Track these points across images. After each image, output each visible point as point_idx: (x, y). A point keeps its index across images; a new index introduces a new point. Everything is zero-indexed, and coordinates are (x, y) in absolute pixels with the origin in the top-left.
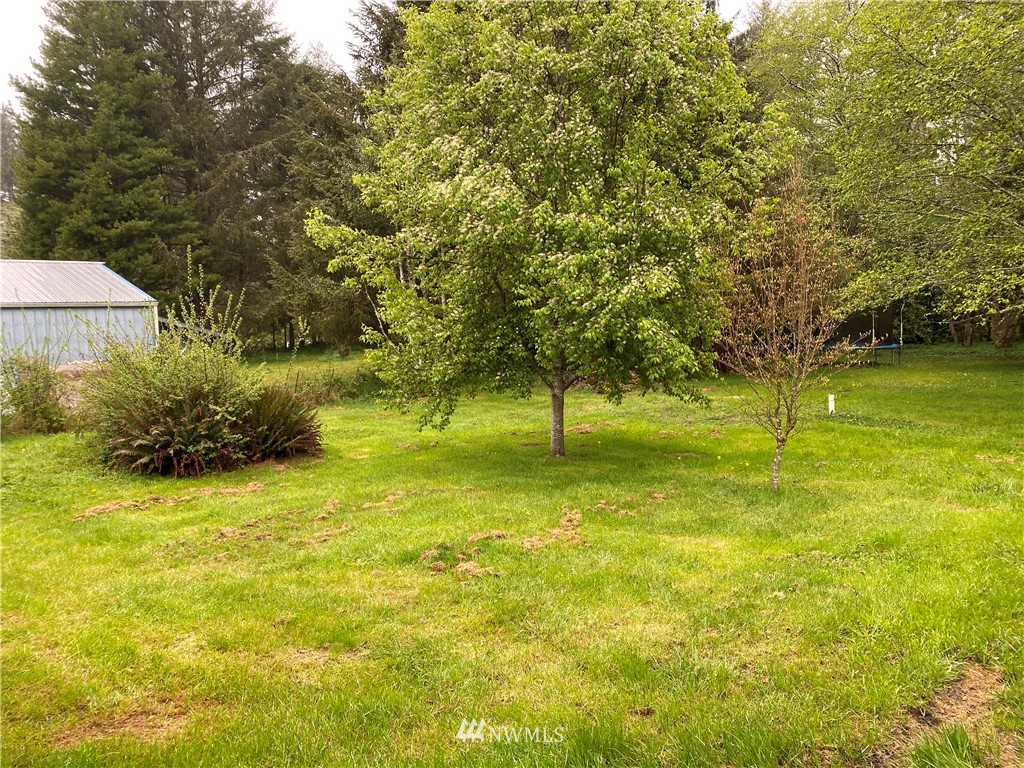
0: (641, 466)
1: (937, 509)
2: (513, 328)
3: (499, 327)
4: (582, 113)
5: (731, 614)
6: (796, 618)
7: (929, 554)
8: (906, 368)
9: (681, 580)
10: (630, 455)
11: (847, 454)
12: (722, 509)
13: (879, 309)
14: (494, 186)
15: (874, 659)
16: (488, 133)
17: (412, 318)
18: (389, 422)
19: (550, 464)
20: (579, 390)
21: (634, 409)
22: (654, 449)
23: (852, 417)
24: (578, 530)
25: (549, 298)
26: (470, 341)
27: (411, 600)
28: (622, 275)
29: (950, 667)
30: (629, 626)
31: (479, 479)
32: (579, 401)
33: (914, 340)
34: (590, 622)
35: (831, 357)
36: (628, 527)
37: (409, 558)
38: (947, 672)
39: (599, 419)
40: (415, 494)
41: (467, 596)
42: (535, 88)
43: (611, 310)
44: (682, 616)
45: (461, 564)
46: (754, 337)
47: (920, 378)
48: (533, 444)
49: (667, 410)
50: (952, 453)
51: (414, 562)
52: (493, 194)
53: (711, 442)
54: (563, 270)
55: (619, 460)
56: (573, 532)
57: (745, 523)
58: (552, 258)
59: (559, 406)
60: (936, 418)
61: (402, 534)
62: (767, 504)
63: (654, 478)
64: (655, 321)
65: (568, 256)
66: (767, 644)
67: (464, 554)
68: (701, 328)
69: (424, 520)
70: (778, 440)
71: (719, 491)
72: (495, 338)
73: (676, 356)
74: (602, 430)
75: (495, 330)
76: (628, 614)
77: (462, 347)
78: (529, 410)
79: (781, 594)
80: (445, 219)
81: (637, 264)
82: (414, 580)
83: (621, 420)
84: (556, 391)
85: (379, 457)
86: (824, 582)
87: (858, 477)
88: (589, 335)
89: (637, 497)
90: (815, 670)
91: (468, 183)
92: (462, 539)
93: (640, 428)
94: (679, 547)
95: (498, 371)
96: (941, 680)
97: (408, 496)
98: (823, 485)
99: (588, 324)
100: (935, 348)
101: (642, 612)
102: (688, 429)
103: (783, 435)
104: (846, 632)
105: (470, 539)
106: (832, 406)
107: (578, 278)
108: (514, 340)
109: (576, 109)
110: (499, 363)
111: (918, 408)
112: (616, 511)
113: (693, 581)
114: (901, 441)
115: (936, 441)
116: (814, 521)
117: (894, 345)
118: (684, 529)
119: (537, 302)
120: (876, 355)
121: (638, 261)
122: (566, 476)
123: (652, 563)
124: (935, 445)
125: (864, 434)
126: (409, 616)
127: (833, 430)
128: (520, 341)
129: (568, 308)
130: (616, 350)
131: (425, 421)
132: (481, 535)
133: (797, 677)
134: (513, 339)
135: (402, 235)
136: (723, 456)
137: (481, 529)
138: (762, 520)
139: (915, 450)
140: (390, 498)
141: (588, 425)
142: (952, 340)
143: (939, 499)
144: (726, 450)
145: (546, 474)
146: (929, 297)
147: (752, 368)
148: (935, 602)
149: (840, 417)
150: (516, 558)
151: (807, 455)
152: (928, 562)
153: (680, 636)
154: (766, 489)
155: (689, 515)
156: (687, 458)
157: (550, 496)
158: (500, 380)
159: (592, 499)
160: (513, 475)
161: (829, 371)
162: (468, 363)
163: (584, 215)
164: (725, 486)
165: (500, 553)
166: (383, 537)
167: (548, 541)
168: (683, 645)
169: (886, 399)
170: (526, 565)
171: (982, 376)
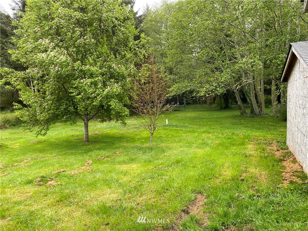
0: (113, 144)
1: (192, 150)
2: (70, 102)
5: (135, 188)
6: (154, 187)
7: (190, 164)
8: (186, 111)
9: (122, 179)
10: (110, 140)
11: (170, 136)
12: (135, 155)
13: (179, 95)
14: (61, 55)
15: (174, 197)
16: (58, 38)
17: (32, 99)
18: (28, 134)
19: (84, 145)
20: (95, 120)
21: (112, 126)
22: (118, 138)
23: (172, 125)
24: (91, 166)
25: (81, 92)
26: (54, 106)
27: (29, 197)
28: (105, 85)
29: (193, 196)
30: (105, 196)
31: (59, 152)
32: (95, 124)
33: (188, 104)
34: (92, 196)
35: (164, 109)
36: (107, 164)
37: (30, 182)
38: (192, 198)
39: (101, 129)
40: (35, 159)
41: (50, 193)
43: (101, 96)
44: (121, 190)
45: (49, 182)
46: (144, 104)
47: (190, 114)
48: (79, 139)
50: (196, 134)
51: (31, 183)
52: (61, 58)
53: (135, 135)
54: (86, 84)
55: (107, 142)
56: (89, 167)
57: (142, 159)
58: (82, 81)
59: (86, 126)
60: (193, 125)
61: (28, 174)
62: (148, 153)
63: (117, 147)
65: (87, 80)
66: (145, 196)
67: (50, 178)
69: (37, 168)
70: (151, 134)
71: (135, 150)
72: (63, 105)
74: (102, 133)
75: (64, 102)
76: (104, 192)
77: (52, 108)
78: (78, 128)
79: (150, 180)
80: (45, 66)
82: (31, 189)
83: (108, 130)
84: (86, 122)
85: (23, 147)
86: (162, 175)
87: (173, 143)
88: (94, 104)
89: (111, 154)
90: (158, 202)
91: (52, 54)
92: (50, 173)
93: (114, 132)
94: (122, 168)
95: (65, 115)
96: (191, 200)
97: (32, 160)
98: (164, 145)
99: (94, 100)
100: (194, 106)
101: (109, 191)
102: (128, 131)
103: (152, 132)
104: (167, 190)
105: (53, 173)
106: (167, 123)
107: (91, 87)
109: (88, 33)
110: (65, 113)
112: (104, 159)
113: (125, 179)
114: (184, 131)
115: (193, 131)
116: (161, 157)
117: (183, 105)
118: (124, 162)
119: (77, 93)
120: (179, 108)
121: (110, 81)
122: (89, 149)
123: (113, 175)
124: (192, 133)
125: (175, 130)
126: (27, 203)
127: (167, 129)
128: (72, 106)
129: (87, 95)
130: (104, 108)
131: (38, 134)
132: (57, 172)
133: (152, 205)
134: (70, 105)
135: (28, 71)
136: (137, 139)
137: (57, 169)
138: (147, 157)
139: (188, 134)
140: (25, 161)
141: (97, 132)
142: (198, 103)
143: (193, 148)
144: (138, 137)
145: (82, 149)
146: (191, 92)
147: (143, 113)
148: (190, 177)
149: (169, 125)
150: (68, 178)
151: (160, 137)
152: (189, 166)
153: (120, 197)
154: (148, 148)
155: (126, 158)
156: (127, 140)
157: (83, 156)
158: (65, 118)
159: (96, 156)
160: (71, 150)
161: (164, 113)
162: (54, 113)
163: (91, 67)
164: (137, 148)
165: (63, 177)
166: (20, 175)
167: (80, 171)
168: (120, 200)
169: (181, 120)
170: (72, 180)
171: (205, 113)
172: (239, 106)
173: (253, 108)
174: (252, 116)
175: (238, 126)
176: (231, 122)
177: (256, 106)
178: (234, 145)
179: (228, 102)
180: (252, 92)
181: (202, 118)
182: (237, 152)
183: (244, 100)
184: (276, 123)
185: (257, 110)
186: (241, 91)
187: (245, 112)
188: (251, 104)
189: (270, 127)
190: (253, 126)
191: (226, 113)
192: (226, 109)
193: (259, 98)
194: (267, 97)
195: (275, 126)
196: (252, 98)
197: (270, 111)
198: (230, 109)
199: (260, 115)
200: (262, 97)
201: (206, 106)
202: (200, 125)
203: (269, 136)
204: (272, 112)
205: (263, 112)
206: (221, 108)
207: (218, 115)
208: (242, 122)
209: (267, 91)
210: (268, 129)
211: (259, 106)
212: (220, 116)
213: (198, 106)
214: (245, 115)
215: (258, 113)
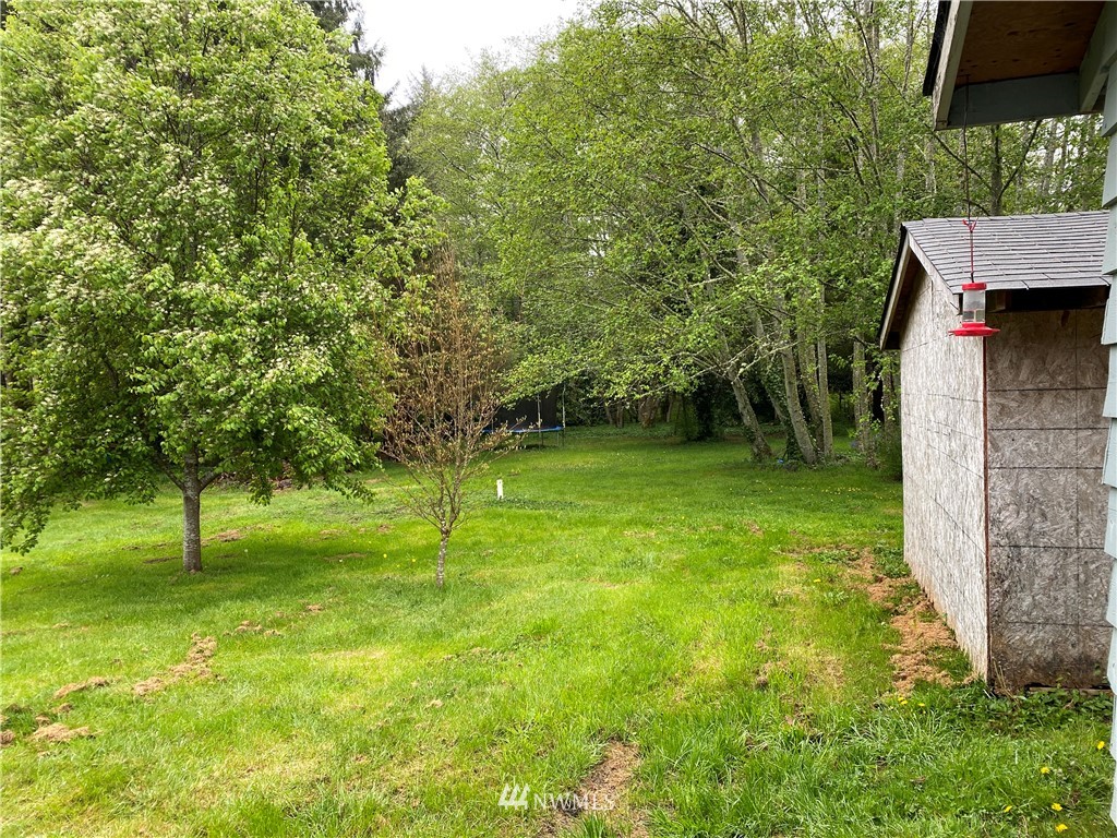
0: (297, 574)
1: (590, 589)
2: (129, 417)
3: (109, 414)
4: (212, 169)
5: (384, 732)
6: (452, 726)
7: (581, 636)
8: (569, 449)
9: (331, 703)
10: (284, 562)
11: (513, 540)
12: (383, 613)
13: (543, 393)
14: (93, 242)
15: (526, 757)
16: (87, 180)
19: (182, 583)
21: (293, 508)
22: (314, 554)
23: (519, 501)
24: (211, 661)
25: (175, 383)
26: (67, 436)
28: (266, 356)
29: (593, 751)
30: (266, 770)
31: (79, 612)
32: (226, 502)
33: (574, 423)
34: (217, 774)
35: (490, 442)
36: (274, 650)
38: (591, 757)
39: (249, 522)
41: (45, 772)
42: (151, 134)
43: (252, 396)
44: (329, 746)
45: (41, 728)
46: (416, 424)
47: (582, 459)
48: (161, 560)
49: (332, 506)
50: (605, 531)
52: (92, 253)
53: (378, 539)
54: (194, 349)
55: (273, 570)
56: (204, 665)
57: (406, 628)
58: (178, 336)
59: (193, 511)
60: (593, 497)
62: (431, 603)
63: (310, 587)
64: (308, 408)
65: (198, 334)
66: (421, 761)
67: (45, 715)
68: (364, 414)
70: (443, 532)
71: (382, 594)
72: (103, 430)
73: (334, 446)
74: (251, 534)
75: (104, 420)
76: (264, 756)
78: (160, 517)
79: (439, 702)
80: (26, 281)
81: (285, 344)
83: (277, 522)
84: (190, 493)
86: (484, 681)
87: (521, 563)
88: (228, 426)
89: (288, 612)
90: (468, 781)
91: (56, 237)
92: (46, 694)
93: (298, 530)
94: (331, 664)
95: (108, 471)
96: (586, 766)
98: (488, 574)
99: (226, 413)
100: (594, 430)
101: (283, 749)
102: (354, 527)
103: (447, 527)
104: (501, 733)
105: (56, 694)
106: (500, 492)
107: (212, 360)
108: (130, 433)
109: (205, 164)
110: (110, 460)
111: (579, 488)
112: (261, 631)
113: (345, 702)
114: (562, 522)
115: (592, 520)
116: (477, 616)
117: (558, 428)
118: (341, 642)
119: (161, 386)
120: (543, 438)
121: (286, 340)
122: (202, 596)
123: (299, 689)
124: (591, 525)
125: (529, 518)
127: (501, 516)
128: (140, 434)
129: (200, 393)
130: (264, 442)
132: (73, 687)
133: (448, 793)
134: (128, 430)
136: (390, 554)
137: (75, 678)
138: (426, 621)
139: (574, 531)
141: (235, 531)
142: (608, 422)
143: (593, 579)
144: (393, 546)
145: (176, 596)
146: (586, 381)
147: (413, 457)
148: (584, 685)
149: (509, 502)
150: (121, 710)
151: (475, 544)
152: (579, 645)
153: (325, 771)
154: (432, 586)
155: (347, 626)
156: (350, 559)
157: (178, 624)
158: (111, 483)
159: (232, 621)
160: (129, 601)
161: (490, 457)
162: (65, 465)
163: (216, 286)
164: (388, 588)
165: (99, 706)
167: (169, 681)
168: (327, 780)
169: (551, 481)
170: (135, 718)
171: (632, 456)
172: (748, 430)
173: (793, 437)
174: (792, 464)
175: (745, 501)
176: (720, 485)
177: (804, 429)
178: (732, 565)
179: (710, 418)
180: (790, 383)
181: (624, 475)
182: (742, 591)
183: (764, 410)
184: (872, 488)
185: (807, 444)
186: (753, 379)
187: (768, 451)
188: (788, 423)
189: (852, 503)
190: (796, 499)
191: (705, 454)
192: (703, 443)
193: (812, 403)
194: (840, 398)
195: (868, 497)
196: (789, 403)
197: (849, 447)
198: (718, 441)
199: (817, 462)
200: (824, 401)
201: (637, 430)
202: (617, 496)
203: (849, 534)
204: (856, 450)
205: (827, 452)
206: (689, 439)
207: (678, 461)
208: (757, 487)
209: (840, 381)
210: (844, 510)
211: (815, 432)
212: (682, 467)
213: (611, 430)
214: (767, 461)
215: (810, 455)
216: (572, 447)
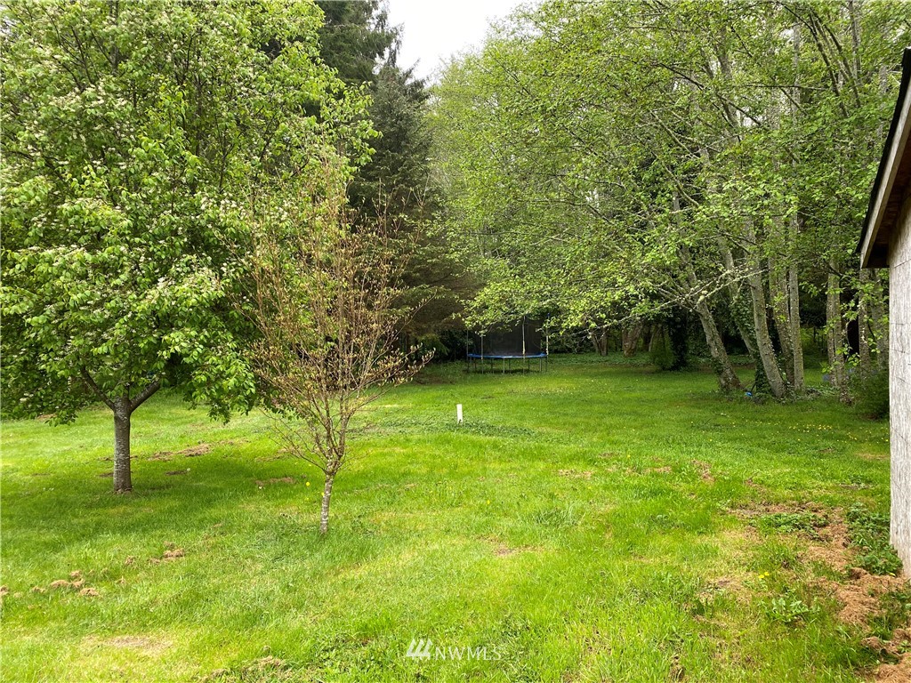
23: (478, 425)
33: (559, 351)
50: (541, 466)
60: (551, 425)
74: (217, 449)
83: (252, 437)
84: (120, 413)
106: (460, 416)
111: (540, 414)
112: (78, 589)
114: (505, 453)
115: (537, 451)
117: (542, 355)
124: (532, 459)
125: (476, 444)
149: (466, 426)
169: (518, 406)
171: (605, 382)
172: (716, 361)
173: (762, 369)
174: (760, 397)
175: (705, 437)
176: (682, 416)
177: (773, 363)
179: (685, 349)
180: (758, 315)
181: (590, 402)
182: (661, 579)
183: (734, 344)
184: (845, 427)
185: (776, 377)
186: (721, 307)
187: (736, 383)
188: (757, 356)
189: (822, 443)
190: (760, 437)
191: (677, 383)
192: (676, 373)
193: (782, 337)
194: (815, 334)
195: (841, 438)
196: (758, 336)
197: (822, 381)
198: (691, 371)
199: (787, 394)
200: (796, 337)
201: (619, 358)
202: (575, 425)
204: (828, 384)
205: (797, 386)
206: (664, 369)
207: (648, 389)
208: (721, 420)
209: (813, 314)
210: (812, 452)
211: (785, 364)
212: (651, 396)
213: (595, 357)
214: (735, 393)
215: (779, 389)
216: (556, 372)
